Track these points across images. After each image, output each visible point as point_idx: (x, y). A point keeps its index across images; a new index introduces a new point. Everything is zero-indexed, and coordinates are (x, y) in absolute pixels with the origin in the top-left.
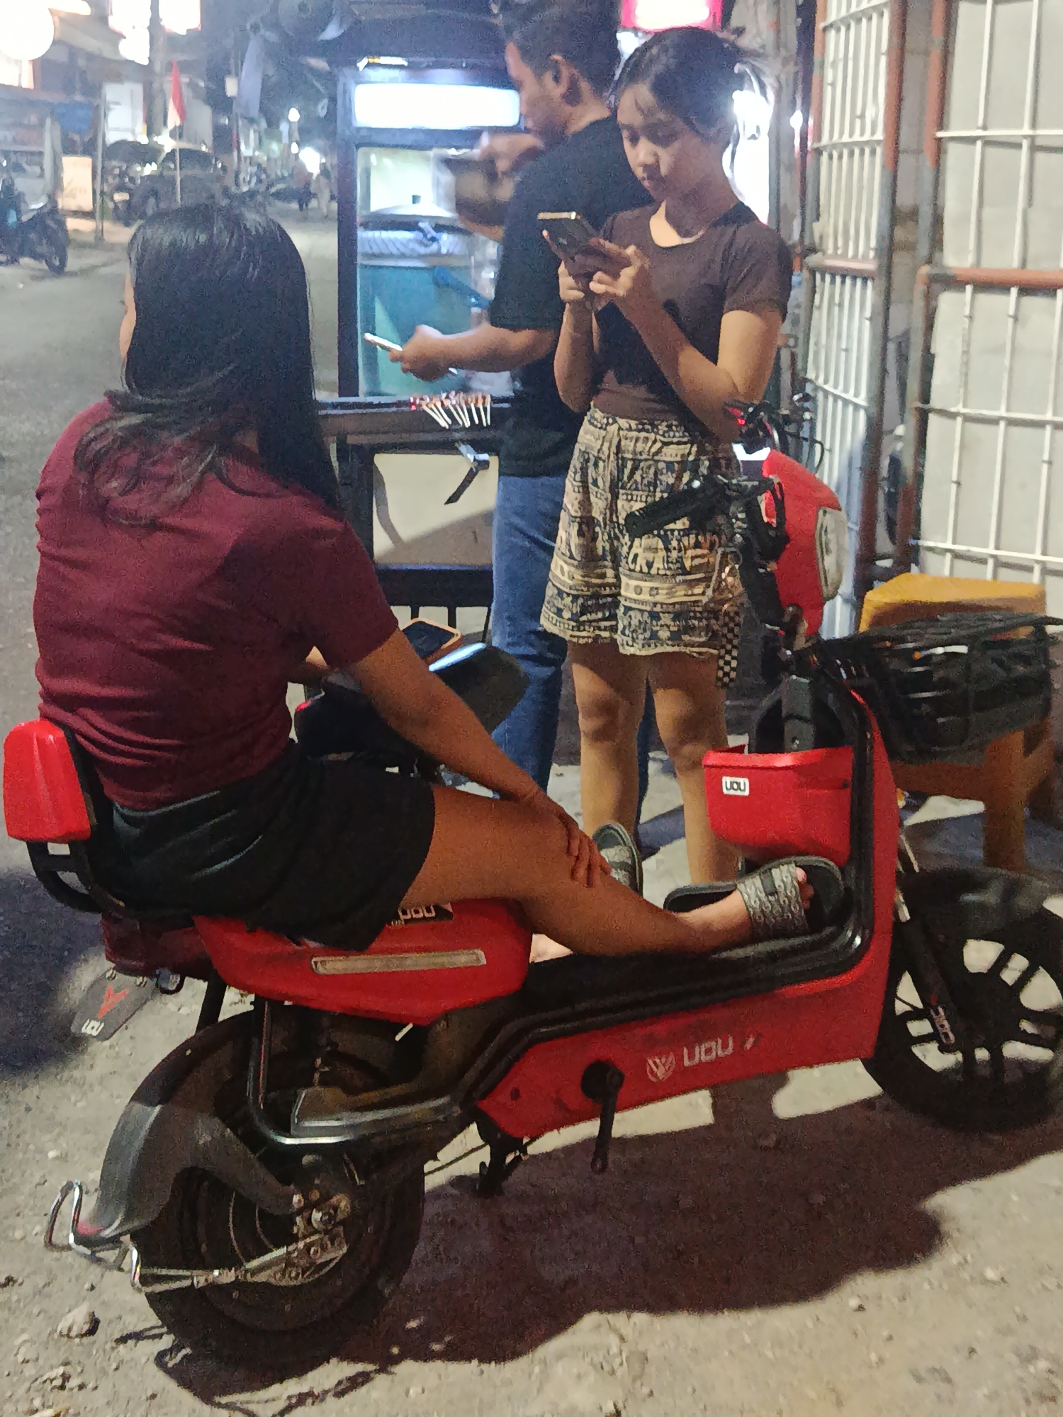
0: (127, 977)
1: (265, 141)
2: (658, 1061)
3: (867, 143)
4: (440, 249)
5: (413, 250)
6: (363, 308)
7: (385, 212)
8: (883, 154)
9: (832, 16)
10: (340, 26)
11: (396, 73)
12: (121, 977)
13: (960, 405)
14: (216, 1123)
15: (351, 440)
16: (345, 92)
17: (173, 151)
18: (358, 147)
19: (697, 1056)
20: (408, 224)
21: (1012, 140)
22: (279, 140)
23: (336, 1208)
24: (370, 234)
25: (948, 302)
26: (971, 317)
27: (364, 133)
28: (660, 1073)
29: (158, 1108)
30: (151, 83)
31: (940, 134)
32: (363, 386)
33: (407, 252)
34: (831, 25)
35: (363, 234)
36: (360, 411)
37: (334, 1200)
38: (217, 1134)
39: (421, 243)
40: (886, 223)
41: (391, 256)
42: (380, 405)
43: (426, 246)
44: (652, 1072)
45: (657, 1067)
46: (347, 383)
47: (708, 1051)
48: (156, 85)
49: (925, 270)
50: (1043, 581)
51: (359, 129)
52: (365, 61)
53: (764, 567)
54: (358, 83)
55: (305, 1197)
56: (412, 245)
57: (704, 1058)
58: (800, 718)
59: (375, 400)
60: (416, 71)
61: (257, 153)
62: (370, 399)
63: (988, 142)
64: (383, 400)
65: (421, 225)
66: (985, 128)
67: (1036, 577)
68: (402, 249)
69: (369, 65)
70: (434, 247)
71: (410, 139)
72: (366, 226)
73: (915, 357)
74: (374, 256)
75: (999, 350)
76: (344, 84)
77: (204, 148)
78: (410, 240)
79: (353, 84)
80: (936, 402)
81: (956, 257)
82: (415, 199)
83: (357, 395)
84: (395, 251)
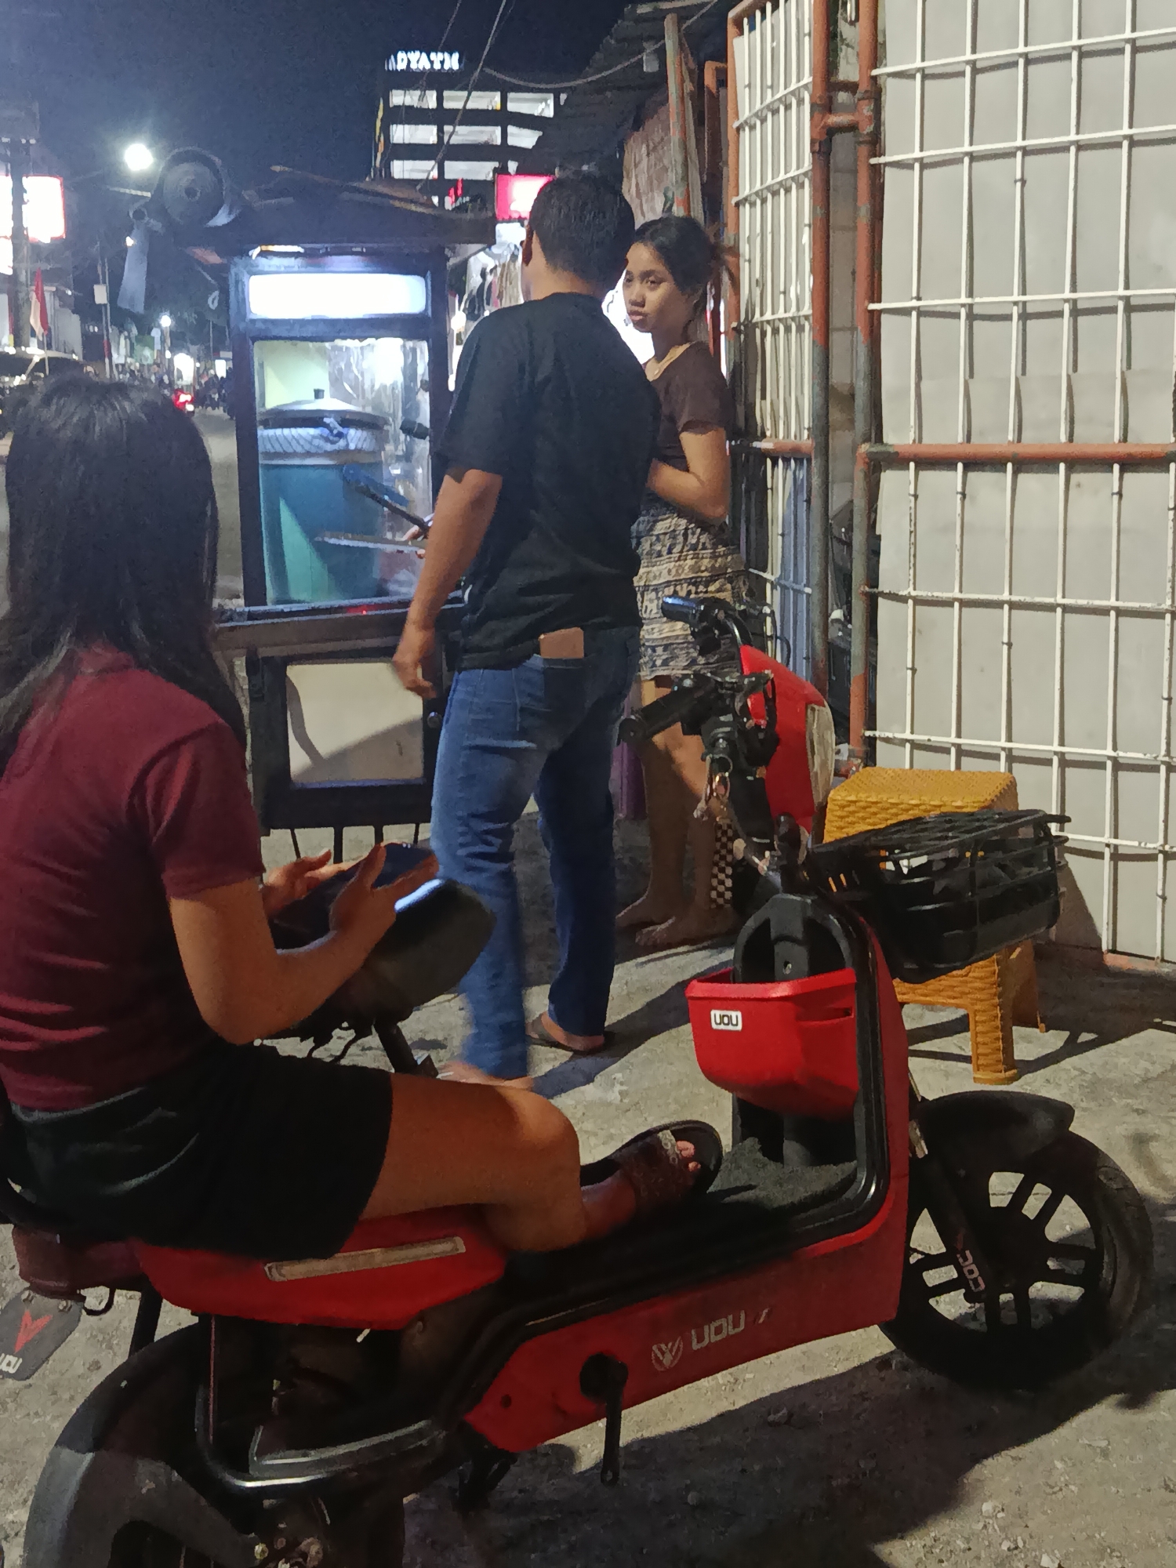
0: (46, 1299)
1: (137, 347)
2: (663, 1346)
3: (793, 319)
4: (348, 445)
5: (318, 447)
6: (268, 511)
7: (285, 409)
8: (812, 328)
9: (745, 191)
10: (230, 213)
11: (291, 261)
12: (40, 1300)
13: (911, 589)
14: (160, 1467)
15: (264, 652)
16: (237, 282)
17: (42, 360)
18: (254, 339)
19: (706, 1336)
20: (313, 419)
21: (948, 309)
22: (152, 348)
23: (305, 1555)
24: (271, 432)
25: (891, 481)
26: (916, 496)
27: (259, 325)
28: (667, 1360)
29: (90, 1456)
30: (17, 292)
31: (873, 306)
32: (271, 594)
33: (313, 450)
34: (746, 199)
35: (263, 433)
36: (269, 621)
37: (303, 1546)
38: (162, 1479)
39: (327, 440)
40: (820, 400)
41: (294, 455)
42: (291, 614)
43: (333, 443)
44: (657, 1358)
45: (663, 1353)
46: (254, 592)
47: (718, 1331)
48: (22, 295)
49: (865, 448)
50: (1010, 770)
51: (253, 321)
52: (258, 250)
53: (753, 775)
54: (252, 273)
55: (270, 1545)
56: (316, 442)
57: (715, 1339)
58: (794, 940)
59: (286, 608)
60: (313, 259)
61: (129, 360)
62: (280, 607)
63: (922, 313)
64: (295, 607)
65: (326, 420)
66: (919, 298)
67: (1002, 765)
68: (307, 447)
69: (263, 254)
70: (342, 443)
71: (308, 331)
72: (267, 425)
73: (859, 539)
74: (277, 455)
75: (947, 529)
76: (236, 275)
77: (74, 357)
78: (314, 437)
79: (246, 275)
80: (884, 586)
81: (898, 434)
82: (318, 394)
83: (265, 604)
84: (299, 450)
